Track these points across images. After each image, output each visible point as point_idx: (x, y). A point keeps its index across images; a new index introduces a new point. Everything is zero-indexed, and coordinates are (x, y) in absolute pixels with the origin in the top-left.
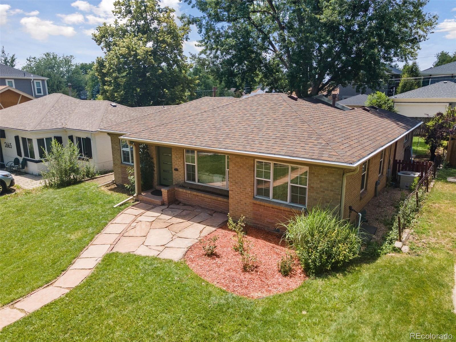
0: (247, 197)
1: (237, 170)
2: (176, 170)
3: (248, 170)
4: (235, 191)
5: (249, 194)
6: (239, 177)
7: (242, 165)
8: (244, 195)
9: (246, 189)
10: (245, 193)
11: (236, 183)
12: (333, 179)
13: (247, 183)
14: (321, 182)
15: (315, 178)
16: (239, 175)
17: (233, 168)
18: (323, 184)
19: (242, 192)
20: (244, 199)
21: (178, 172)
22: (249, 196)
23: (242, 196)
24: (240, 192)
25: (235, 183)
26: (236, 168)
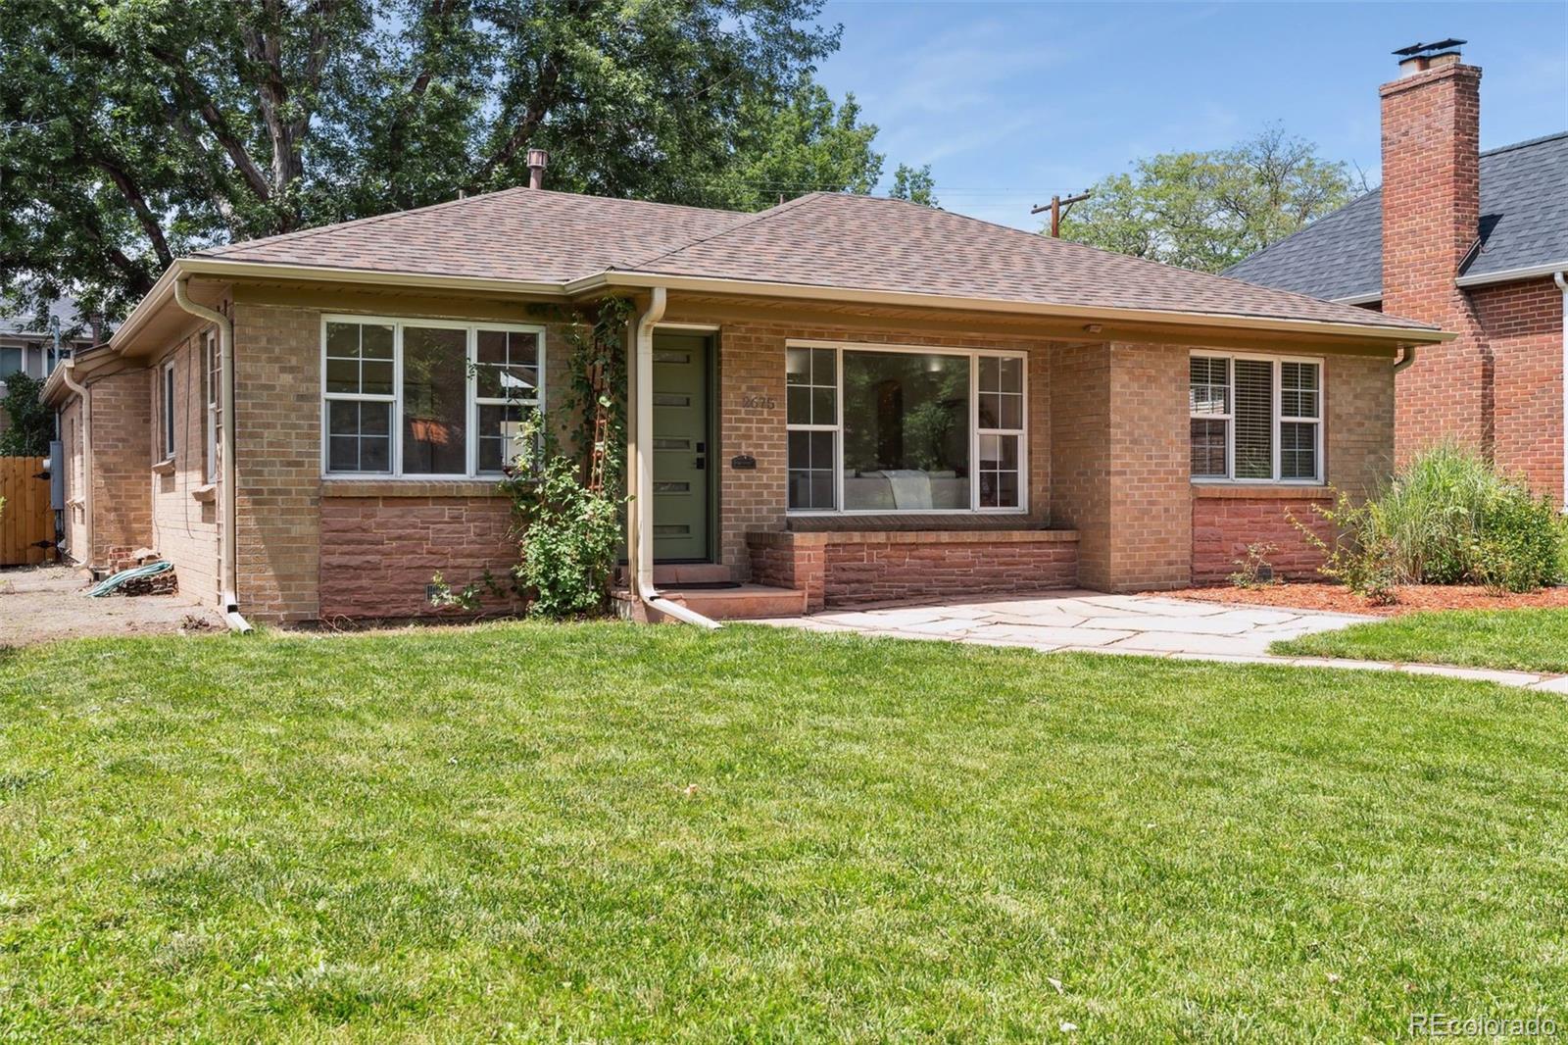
0: (1171, 487)
1: (1137, 394)
2: (745, 463)
3: (1173, 387)
4: (1132, 473)
5: (1177, 472)
6: (1145, 419)
7: (1153, 372)
8: (1160, 480)
9: (1167, 457)
10: (1166, 473)
11: (1134, 442)
12: (1379, 384)
13: (1172, 433)
14: (1356, 397)
15: (1344, 388)
16: (1146, 411)
17: (1122, 386)
18: (1359, 403)
19: (1154, 473)
20: (1163, 495)
21: (754, 472)
22: (1178, 480)
23: (1153, 487)
24: (1150, 472)
25: (1131, 442)
26: (1135, 387)
